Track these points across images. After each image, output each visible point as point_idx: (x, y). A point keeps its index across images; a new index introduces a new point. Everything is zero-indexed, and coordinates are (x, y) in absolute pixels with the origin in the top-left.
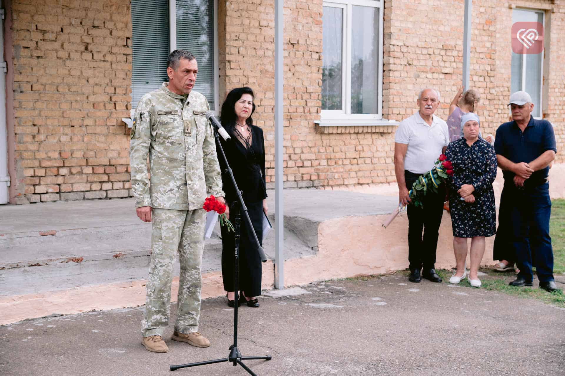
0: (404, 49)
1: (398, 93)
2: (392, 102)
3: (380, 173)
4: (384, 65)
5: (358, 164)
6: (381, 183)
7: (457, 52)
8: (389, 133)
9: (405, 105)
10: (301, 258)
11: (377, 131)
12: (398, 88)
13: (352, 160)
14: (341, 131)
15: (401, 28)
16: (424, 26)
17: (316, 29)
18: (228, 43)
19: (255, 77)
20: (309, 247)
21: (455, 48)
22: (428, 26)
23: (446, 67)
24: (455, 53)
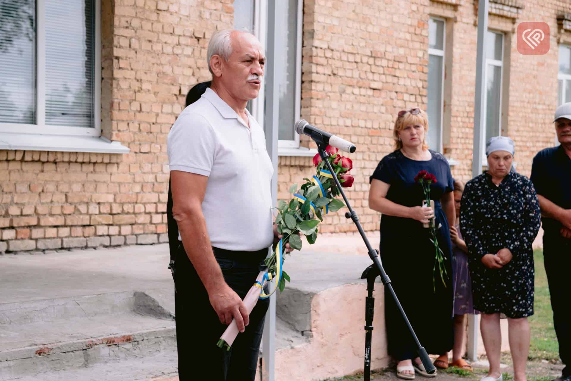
0: (329, 54)
1: (321, 111)
4: (303, 73)
7: (386, 61)
8: (310, 167)
10: (292, 348)
11: (297, 163)
12: (321, 106)
15: (325, 25)
16: (350, 24)
17: (226, 18)
18: (116, 32)
19: (150, 82)
20: (297, 331)
21: (385, 55)
22: (356, 25)
23: (374, 81)
24: (384, 63)
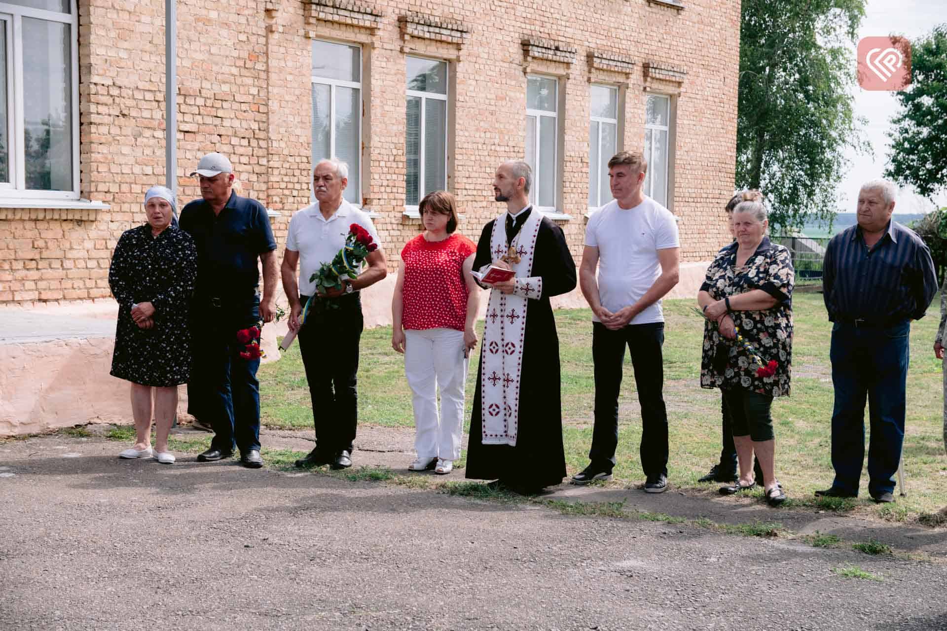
0: (115, 92)
1: (106, 158)
2: (95, 173)
3: (78, 284)
4: (81, 114)
5: (37, 269)
6: (80, 299)
7: (203, 99)
8: (92, 221)
9: (118, 178)
11: (70, 217)
12: (105, 151)
13: (27, 262)
14: (7, 216)
15: (108, 58)
16: (146, 57)
21: (200, 93)
23: (186, 122)
24: (200, 101)
